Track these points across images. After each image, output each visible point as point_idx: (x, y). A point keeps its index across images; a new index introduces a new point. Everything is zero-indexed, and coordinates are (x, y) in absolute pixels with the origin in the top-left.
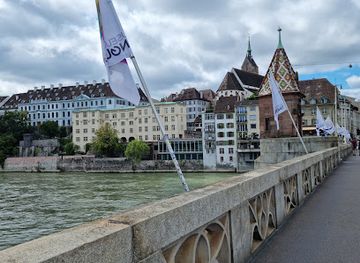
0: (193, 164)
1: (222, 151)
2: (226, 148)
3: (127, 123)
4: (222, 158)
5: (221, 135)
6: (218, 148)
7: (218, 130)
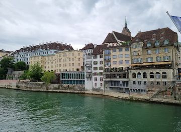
0: (79, 87)
1: (96, 79)
2: (99, 77)
3: (50, 63)
4: (96, 84)
5: (96, 69)
6: (94, 77)
7: (94, 66)
